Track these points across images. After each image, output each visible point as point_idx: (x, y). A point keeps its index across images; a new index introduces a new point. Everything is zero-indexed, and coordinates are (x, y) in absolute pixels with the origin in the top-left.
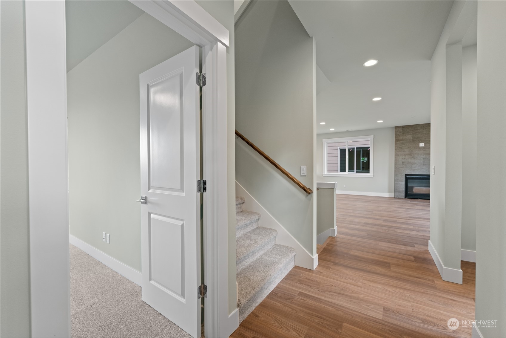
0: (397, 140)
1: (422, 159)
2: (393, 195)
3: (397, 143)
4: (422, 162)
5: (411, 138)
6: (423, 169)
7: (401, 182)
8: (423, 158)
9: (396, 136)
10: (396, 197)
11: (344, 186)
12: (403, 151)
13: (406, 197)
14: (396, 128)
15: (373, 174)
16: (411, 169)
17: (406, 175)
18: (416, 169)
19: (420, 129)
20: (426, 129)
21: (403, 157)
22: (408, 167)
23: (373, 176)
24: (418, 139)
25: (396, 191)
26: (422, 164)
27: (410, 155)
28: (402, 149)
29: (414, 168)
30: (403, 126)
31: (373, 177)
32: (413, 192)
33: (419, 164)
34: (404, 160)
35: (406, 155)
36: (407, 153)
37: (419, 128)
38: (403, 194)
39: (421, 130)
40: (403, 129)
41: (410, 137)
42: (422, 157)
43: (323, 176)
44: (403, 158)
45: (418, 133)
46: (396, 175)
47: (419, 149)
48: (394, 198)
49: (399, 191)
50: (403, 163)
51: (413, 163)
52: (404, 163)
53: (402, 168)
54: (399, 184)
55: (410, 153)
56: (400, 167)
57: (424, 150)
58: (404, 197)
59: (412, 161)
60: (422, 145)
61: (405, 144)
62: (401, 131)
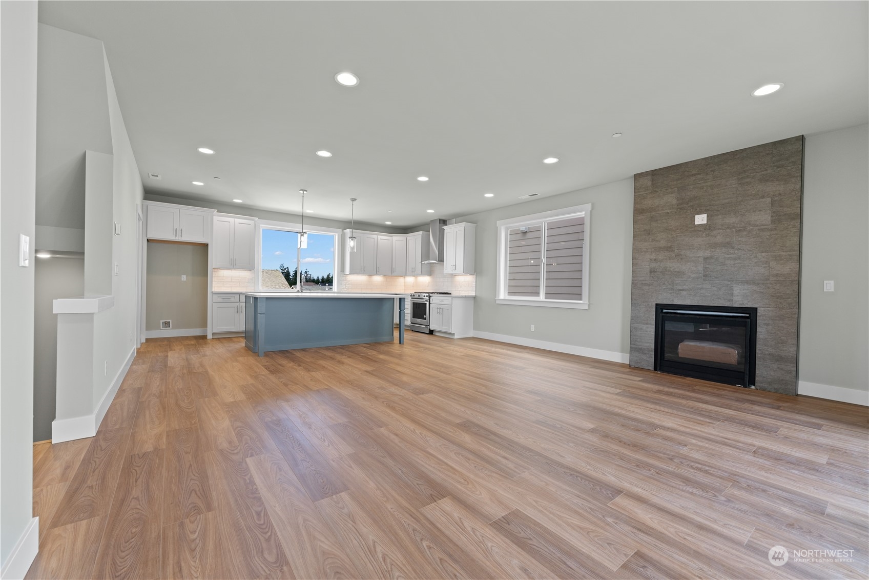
0: (638, 211)
1: (700, 259)
2: (626, 359)
3: (639, 218)
4: (701, 268)
5: (675, 202)
6: (702, 288)
7: (647, 324)
8: (706, 259)
9: (638, 199)
10: (633, 364)
11: (533, 328)
12: (653, 240)
13: (655, 369)
14: (638, 177)
15: (589, 301)
16: (672, 289)
17: (659, 308)
18: (683, 290)
19: (698, 174)
20: (713, 171)
21: (653, 257)
22: (664, 284)
23: (589, 305)
24: (691, 204)
25: (634, 348)
26: (702, 275)
27: (669, 249)
28: (649, 234)
29: (680, 287)
30: (652, 171)
31: (589, 308)
32: (678, 354)
33: (693, 275)
34: (654, 265)
35: (659, 249)
36: (663, 243)
37: (694, 172)
38: (650, 359)
39: (699, 176)
40: (653, 180)
41: (671, 199)
42: (701, 254)
43: (498, 302)
44: (651, 260)
45: (692, 187)
46: (634, 304)
47: (694, 231)
48: (630, 366)
49: (640, 349)
50: (651, 272)
51: (678, 272)
52: (654, 271)
53: (649, 285)
54: (641, 329)
55: (670, 244)
56: (645, 284)
57: (708, 235)
58: (652, 368)
59: (674, 265)
60: (701, 219)
61: (657, 221)
62: (650, 183)
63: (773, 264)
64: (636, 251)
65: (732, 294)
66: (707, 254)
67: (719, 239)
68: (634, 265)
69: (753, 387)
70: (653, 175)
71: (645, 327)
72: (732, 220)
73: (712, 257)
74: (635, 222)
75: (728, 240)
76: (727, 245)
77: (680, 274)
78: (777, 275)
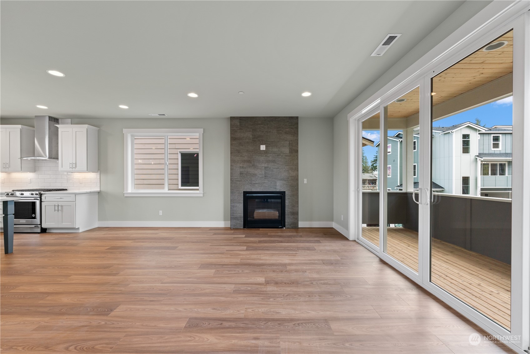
0: (233, 139)
1: (263, 168)
2: (228, 224)
3: (233, 142)
4: (263, 172)
5: (251, 136)
6: (264, 183)
7: (239, 203)
8: (265, 168)
9: (233, 131)
10: (232, 227)
11: (161, 213)
12: (241, 156)
13: (244, 227)
14: (232, 119)
15: (203, 191)
16: (251, 183)
17: (245, 193)
18: (256, 184)
19: (262, 124)
20: (267, 124)
21: (241, 165)
22: (247, 181)
23: (203, 194)
24: (259, 139)
25: (233, 218)
26: (264, 176)
27: (249, 161)
28: (239, 152)
29: (254, 182)
30: (240, 117)
31: (203, 196)
32: (254, 217)
33: (260, 176)
34: (242, 170)
35: (244, 161)
36: (246, 158)
37: (259, 123)
38: (241, 222)
39: (262, 125)
40: (240, 122)
41: (249, 135)
42: (263, 165)
43: (125, 195)
44: (240, 167)
45: (259, 130)
46: (232, 192)
47: (260, 153)
48: (230, 229)
49: (236, 218)
50: (240, 174)
51: (254, 174)
52: (242, 173)
53: (240, 181)
54: (236, 206)
55: (249, 159)
56: (238, 181)
57: (266, 156)
58: (242, 227)
59: (252, 171)
60: (263, 148)
61: (243, 145)
62: (238, 124)
63: (290, 171)
64: (232, 161)
65: (276, 185)
66: (266, 165)
67: (270, 158)
68: (231, 169)
69: (284, 228)
70: (240, 120)
71: (238, 205)
72: (275, 150)
73: (268, 167)
74: (231, 145)
75: (274, 159)
76: (274, 161)
77: (255, 175)
78: (291, 176)
